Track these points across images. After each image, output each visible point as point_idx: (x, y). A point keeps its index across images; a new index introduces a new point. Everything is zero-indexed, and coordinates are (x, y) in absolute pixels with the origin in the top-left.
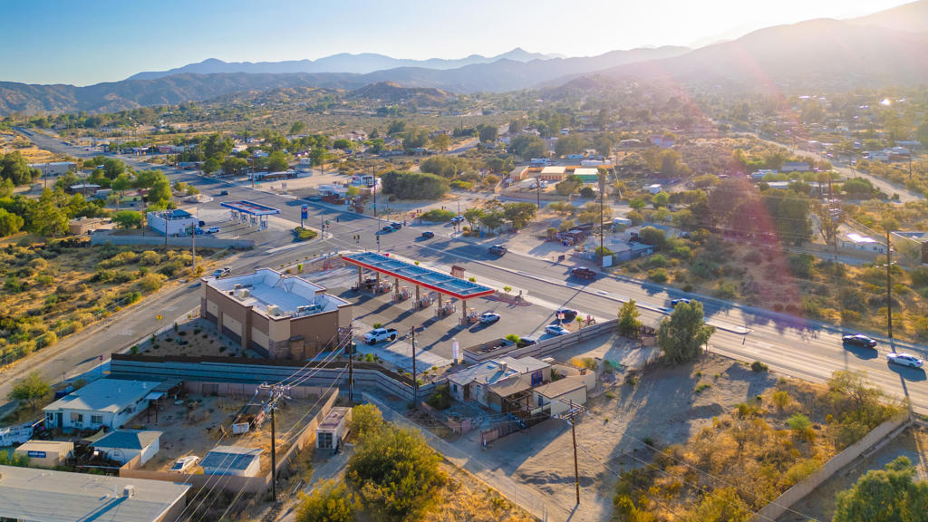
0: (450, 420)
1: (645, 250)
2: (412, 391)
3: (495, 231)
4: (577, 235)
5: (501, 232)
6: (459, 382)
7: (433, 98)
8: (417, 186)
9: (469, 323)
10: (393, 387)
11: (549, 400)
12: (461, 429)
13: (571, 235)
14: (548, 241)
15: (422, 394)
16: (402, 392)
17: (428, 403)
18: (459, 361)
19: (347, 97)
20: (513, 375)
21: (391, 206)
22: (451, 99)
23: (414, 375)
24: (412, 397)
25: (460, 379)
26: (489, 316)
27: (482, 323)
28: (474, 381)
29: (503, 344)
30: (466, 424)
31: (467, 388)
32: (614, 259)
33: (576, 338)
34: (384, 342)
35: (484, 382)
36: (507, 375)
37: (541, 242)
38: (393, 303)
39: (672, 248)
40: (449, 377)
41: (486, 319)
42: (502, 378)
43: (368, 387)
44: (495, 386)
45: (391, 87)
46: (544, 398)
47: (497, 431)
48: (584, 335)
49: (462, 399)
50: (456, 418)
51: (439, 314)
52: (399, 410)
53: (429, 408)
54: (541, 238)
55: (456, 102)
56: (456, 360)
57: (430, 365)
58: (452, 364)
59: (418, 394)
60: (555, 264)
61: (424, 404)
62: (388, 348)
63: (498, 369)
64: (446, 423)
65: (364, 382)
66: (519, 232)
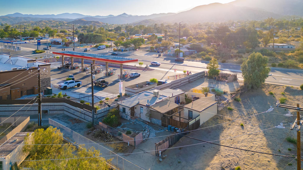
0: (124, 134)
1: (195, 52)
2: (91, 115)
3: (127, 49)
4: (163, 49)
5: (130, 50)
6: (127, 105)
7: (98, 24)
8: (92, 38)
9: (123, 78)
10: (76, 113)
11: (198, 113)
12: (135, 141)
13: (160, 49)
14: (151, 52)
15: (99, 116)
16: (83, 116)
17: (104, 122)
18: (123, 94)
19: (67, 23)
20: (164, 98)
21: (81, 45)
22: (103, 25)
23: (93, 104)
24: (90, 119)
25: (128, 103)
26: (135, 74)
27: (131, 77)
28: (138, 104)
29: (148, 84)
30: (139, 138)
31: (133, 109)
32: (183, 54)
33: (187, 80)
34: (73, 88)
35: (146, 103)
36: (160, 99)
37: (148, 52)
38: (80, 72)
39: (207, 50)
40: (119, 103)
41: (134, 75)
42: (158, 101)
43: (58, 115)
44: (154, 106)
45: (83, 21)
46: (194, 112)
47: (168, 142)
48: (191, 79)
49: (129, 118)
50: (128, 133)
51: (106, 74)
52: (80, 130)
53: (105, 126)
54: (147, 51)
55: (106, 26)
56: (121, 94)
57: (104, 98)
58: (118, 96)
59: (95, 116)
60: (157, 58)
61: (100, 123)
62: (75, 91)
63: (152, 95)
64: (120, 138)
65: (55, 112)
66: (137, 50)
